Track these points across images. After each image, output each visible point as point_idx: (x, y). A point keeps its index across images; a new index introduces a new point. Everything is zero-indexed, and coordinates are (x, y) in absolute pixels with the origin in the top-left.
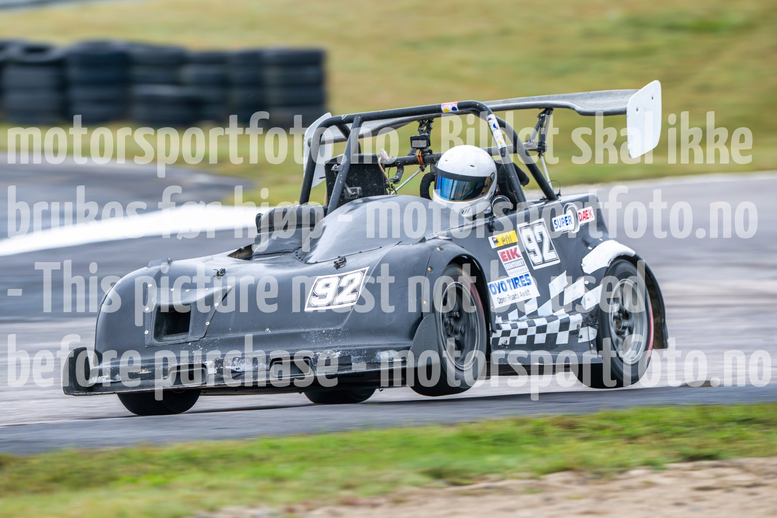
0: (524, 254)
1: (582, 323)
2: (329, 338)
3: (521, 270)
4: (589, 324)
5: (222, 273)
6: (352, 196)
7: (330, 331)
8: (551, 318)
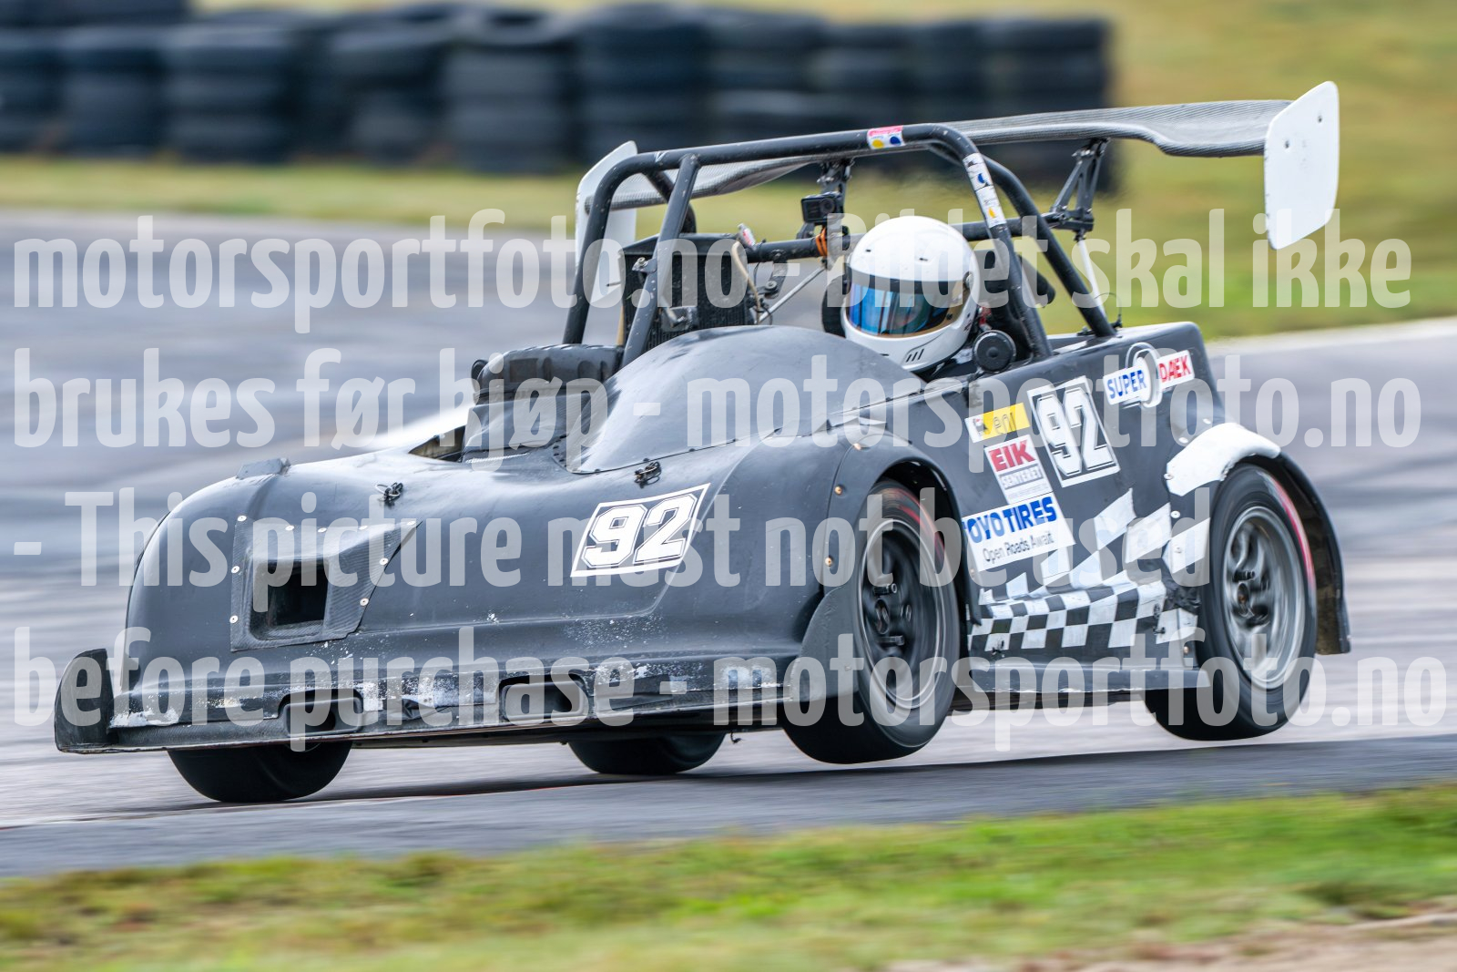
0: (1041, 451)
1: (1166, 602)
2: (622, 636)
3: (1034, 489)
4: (1180, 602)
5: (396, 493)
6: (676, 324)
7: (625, 620)
8: (1098, 593)
